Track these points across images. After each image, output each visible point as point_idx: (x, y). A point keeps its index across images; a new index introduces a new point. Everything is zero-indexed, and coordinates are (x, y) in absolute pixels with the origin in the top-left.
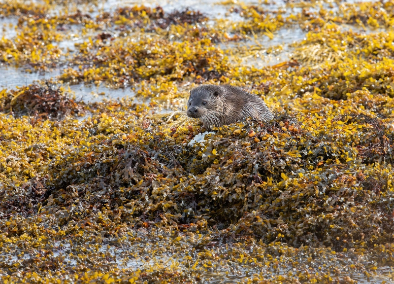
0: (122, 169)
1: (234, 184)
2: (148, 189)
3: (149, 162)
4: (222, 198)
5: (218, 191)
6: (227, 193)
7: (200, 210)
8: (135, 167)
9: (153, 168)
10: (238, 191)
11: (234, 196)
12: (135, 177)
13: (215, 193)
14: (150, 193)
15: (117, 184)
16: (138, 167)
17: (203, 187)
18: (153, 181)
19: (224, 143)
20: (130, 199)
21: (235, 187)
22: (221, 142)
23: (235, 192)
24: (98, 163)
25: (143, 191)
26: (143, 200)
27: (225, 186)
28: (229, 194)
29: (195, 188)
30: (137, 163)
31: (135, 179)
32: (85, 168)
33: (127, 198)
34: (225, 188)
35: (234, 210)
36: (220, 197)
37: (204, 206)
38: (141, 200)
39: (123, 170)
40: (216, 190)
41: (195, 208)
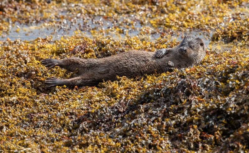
0: (176, 92)
1: (244, 103)
2: (188, 106)
3: (194, 88)
4: (234, 113)
5: (232, 108)
6: (238, 109)
7: (219, 121)
8: (185, 91)
9: (196, 92)
10: (245, 108)
11: (242, 112)
12: (182, 98)
13: (230, 109)
14: (189, 109)
15: (171, 103)
16: (186, 91)
17: (222, 105)
18: (193, 101)
19: (245, 74)
20: (176, 113)
21: (244, 105)
22: (244, 74)
23: (243, 109)
24: (164, 88)
25: (185, 108)
26: (183, 114)
27: (237, 104)
28: (239, 110)
29: (217, 105)
30: (187, 88)
31: (182, 100)
32: (155, 92)
33: (174, 113)
34: (237, 106)
35: (241, 121)
36: (233, 112)
37: (221, 119)
38: (182, 114)
39: (176, 94)
40: (231, 107)
41: (216, 120)
